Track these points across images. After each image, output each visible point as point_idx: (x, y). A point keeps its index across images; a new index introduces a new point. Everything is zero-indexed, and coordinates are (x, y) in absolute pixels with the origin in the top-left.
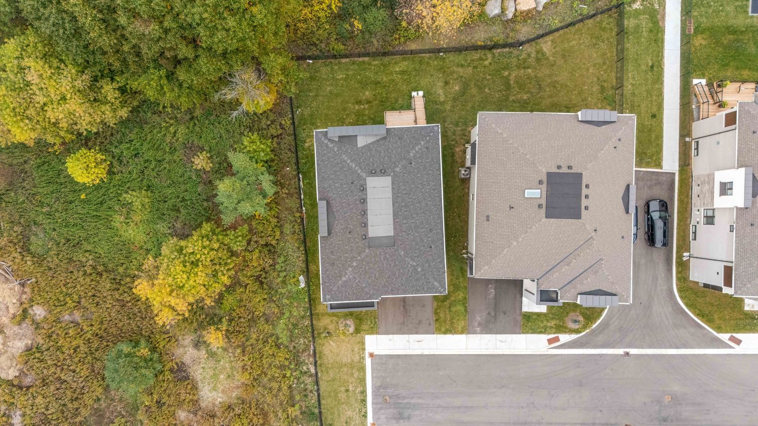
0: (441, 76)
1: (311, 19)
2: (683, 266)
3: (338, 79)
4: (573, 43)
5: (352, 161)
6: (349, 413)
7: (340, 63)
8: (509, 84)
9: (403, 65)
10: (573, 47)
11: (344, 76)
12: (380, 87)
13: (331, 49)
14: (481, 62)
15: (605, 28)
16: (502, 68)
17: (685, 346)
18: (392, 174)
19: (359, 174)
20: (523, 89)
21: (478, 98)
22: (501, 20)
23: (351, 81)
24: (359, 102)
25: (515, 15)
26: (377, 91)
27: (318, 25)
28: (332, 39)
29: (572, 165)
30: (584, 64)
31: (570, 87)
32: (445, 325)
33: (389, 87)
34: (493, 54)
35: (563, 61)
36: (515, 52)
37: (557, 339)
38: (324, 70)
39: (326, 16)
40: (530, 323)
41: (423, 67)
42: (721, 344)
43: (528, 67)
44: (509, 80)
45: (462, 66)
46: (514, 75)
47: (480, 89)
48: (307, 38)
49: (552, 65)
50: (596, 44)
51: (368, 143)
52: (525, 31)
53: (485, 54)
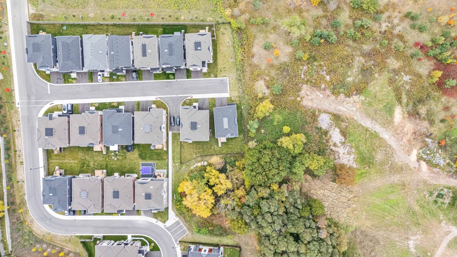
0: (216, 150)
2: (167, 113)
5: (231, 131)
6: (232, 81)
7: (236, 152)
8: (202, 148)
9: (223, 152)
10: (190, 156)
11: (235, 149)
12: (228, 147)
13: (238, 155)
15: (184, 160)
16: (203, 151)
17: (166, 97)
18: (224, 129)
19: (230, 129)
21: (208, 145)
22: (204, 161)
24: (232, 144)
25: (201, 162)
28: (238, 157)
29: (192, 131)
30: (187, 152)
32: (213, 99)
33: (226, 147)
35: (192, 153)
36: (201, 155)
37: (191, 97)
38: (239, 151)
40: (196, 101)
41: (219, 151)
42: (159, 98)
43: (198, 152)
45: (211, 152)
46: (201, 150)
47: (207, 147)
49: (194, 152)
50: (185, 156)
51: (229, 134)
52: (199, 159)
53: (207, 154)
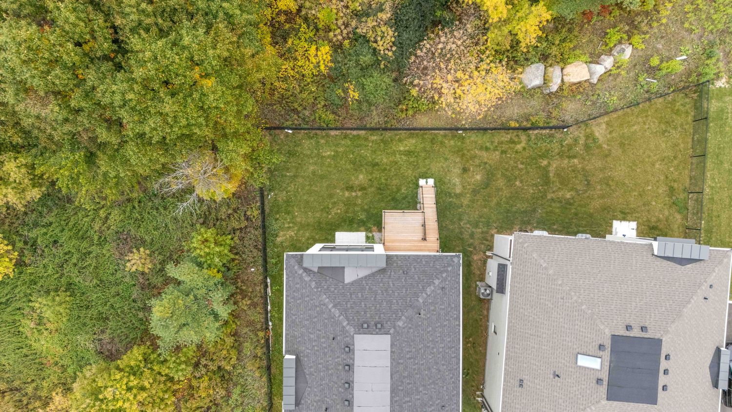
0: (458, 160)
1: (293, 76)
3: (325, 157)
4: (635, 127)
5: (335, 306)
7: (328, 136)
8: (547, 177)
9: (410, 143)
10: (635, 132)
11: (333, 153)
12: (378, 170)
13: (317, 119)
14: (512, 146)
15: (678, 110)
16: (539, 156)
18: (392, 331)
19: (344, 327)
20: (566, 185)
21: (506, 193)
22: (542, 93)
23: (341, 160)
24: (350, 188)
25: (561, 89)
26: (374, 175)
27: (302, 85)
28: (319, 106)
29: (647, 324)
30: (649, 157)
31: (628, 187)
33: (390, 170)
34: (529, 136)
35: (620, 151)
36: (558, 135)
38: (306, 144)
39: (312, 74)
41: (436, 148)
43: (574, 157)
44: (548, 172)
45: (487, 149)
46: (555, 166)
47: (510, 180)
48: (287, 102)
49: (606, 156)
50: (665, 131)
51: (359, 277)
52: (571, 109)
53: (518, 135)
